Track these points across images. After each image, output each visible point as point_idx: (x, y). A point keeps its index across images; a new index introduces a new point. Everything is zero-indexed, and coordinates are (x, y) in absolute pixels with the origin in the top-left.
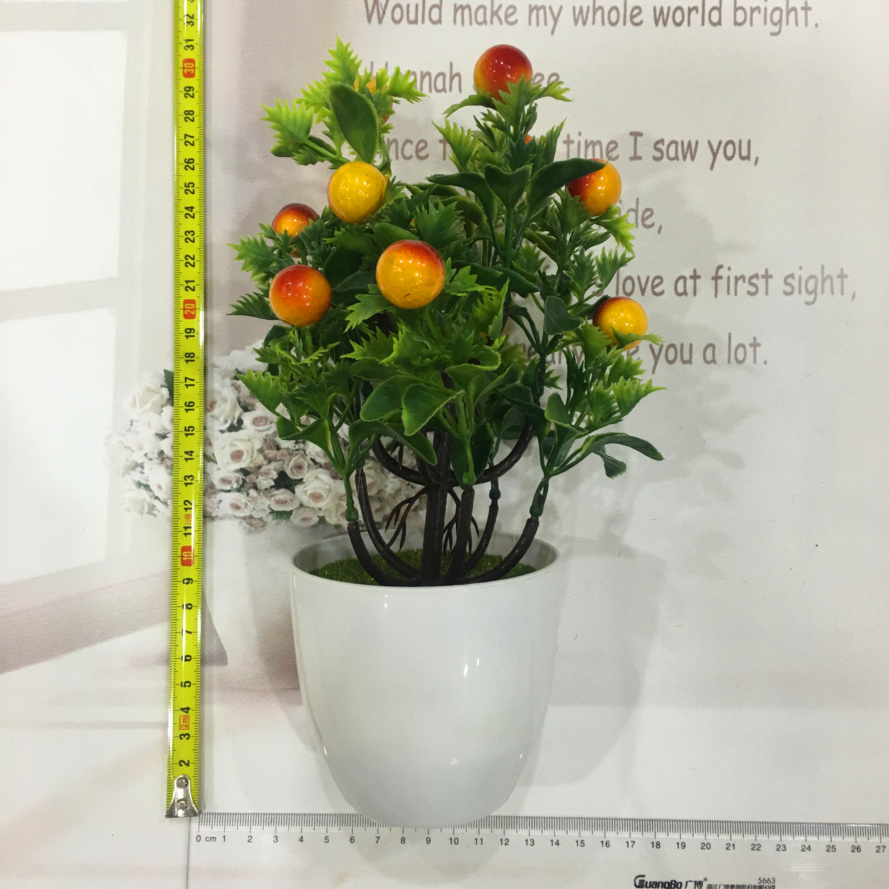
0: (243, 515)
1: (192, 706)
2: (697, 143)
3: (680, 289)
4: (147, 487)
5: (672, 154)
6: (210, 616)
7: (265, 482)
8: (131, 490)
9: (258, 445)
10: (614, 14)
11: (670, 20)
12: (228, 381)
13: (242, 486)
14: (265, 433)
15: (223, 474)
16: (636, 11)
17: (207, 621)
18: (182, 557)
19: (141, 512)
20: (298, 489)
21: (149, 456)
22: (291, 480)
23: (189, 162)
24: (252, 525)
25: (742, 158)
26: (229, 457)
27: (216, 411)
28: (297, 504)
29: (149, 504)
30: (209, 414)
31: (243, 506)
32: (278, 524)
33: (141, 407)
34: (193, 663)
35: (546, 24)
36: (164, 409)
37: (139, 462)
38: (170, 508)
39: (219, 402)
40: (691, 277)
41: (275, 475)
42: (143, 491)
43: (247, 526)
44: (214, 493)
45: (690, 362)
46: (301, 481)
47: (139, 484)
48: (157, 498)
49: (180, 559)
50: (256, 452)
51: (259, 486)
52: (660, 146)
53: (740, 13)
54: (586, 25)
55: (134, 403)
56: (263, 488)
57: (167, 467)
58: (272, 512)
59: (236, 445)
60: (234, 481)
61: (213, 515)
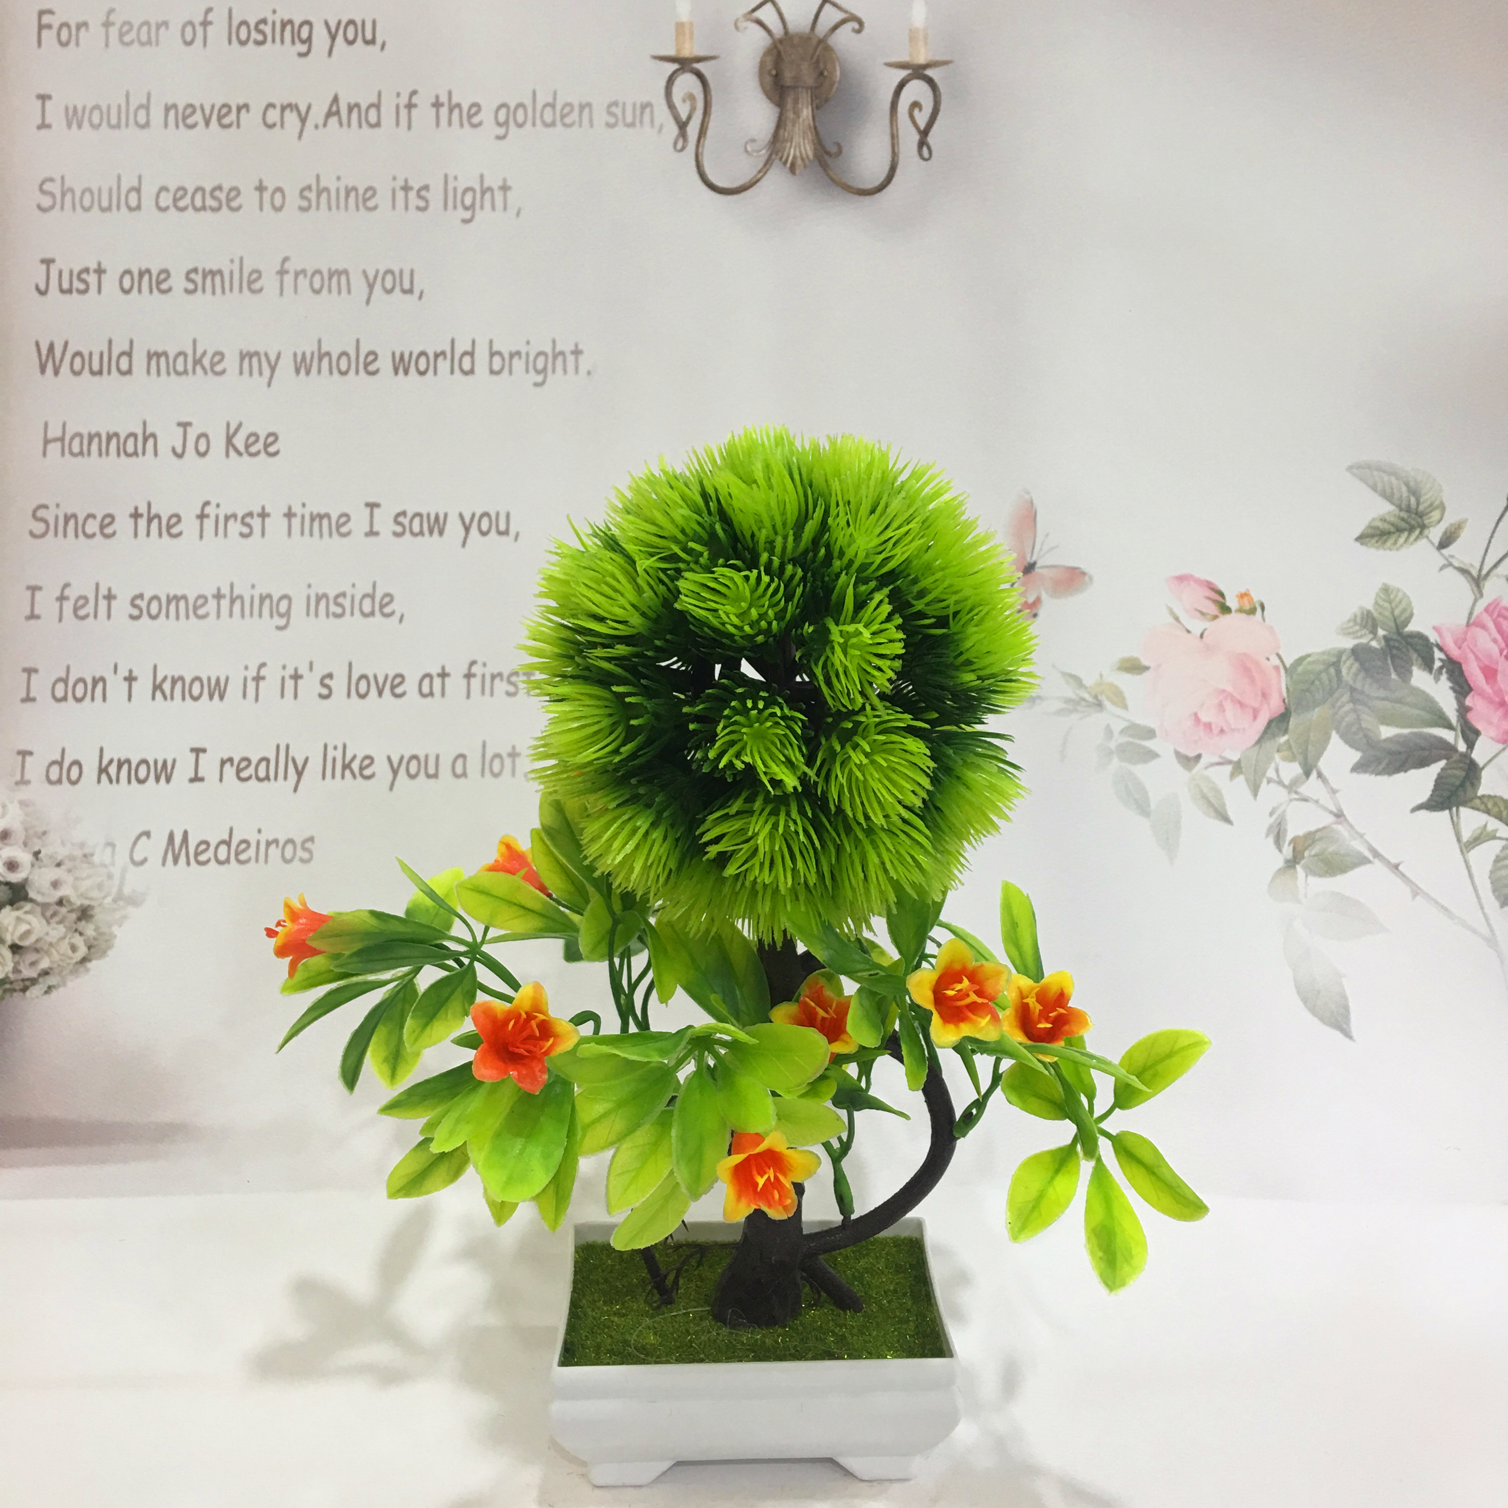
2: (446, 515)
3: (426, 689)
5: (416, 529)
10: (344, 361)
11: (412, 369)
16: (371, 358)
25: (500, 533)
35: (261, 373)
40: (439, 675)
45: (436, 776)
52: (401, 519)
53: (497, 360)
54: (311, 375)
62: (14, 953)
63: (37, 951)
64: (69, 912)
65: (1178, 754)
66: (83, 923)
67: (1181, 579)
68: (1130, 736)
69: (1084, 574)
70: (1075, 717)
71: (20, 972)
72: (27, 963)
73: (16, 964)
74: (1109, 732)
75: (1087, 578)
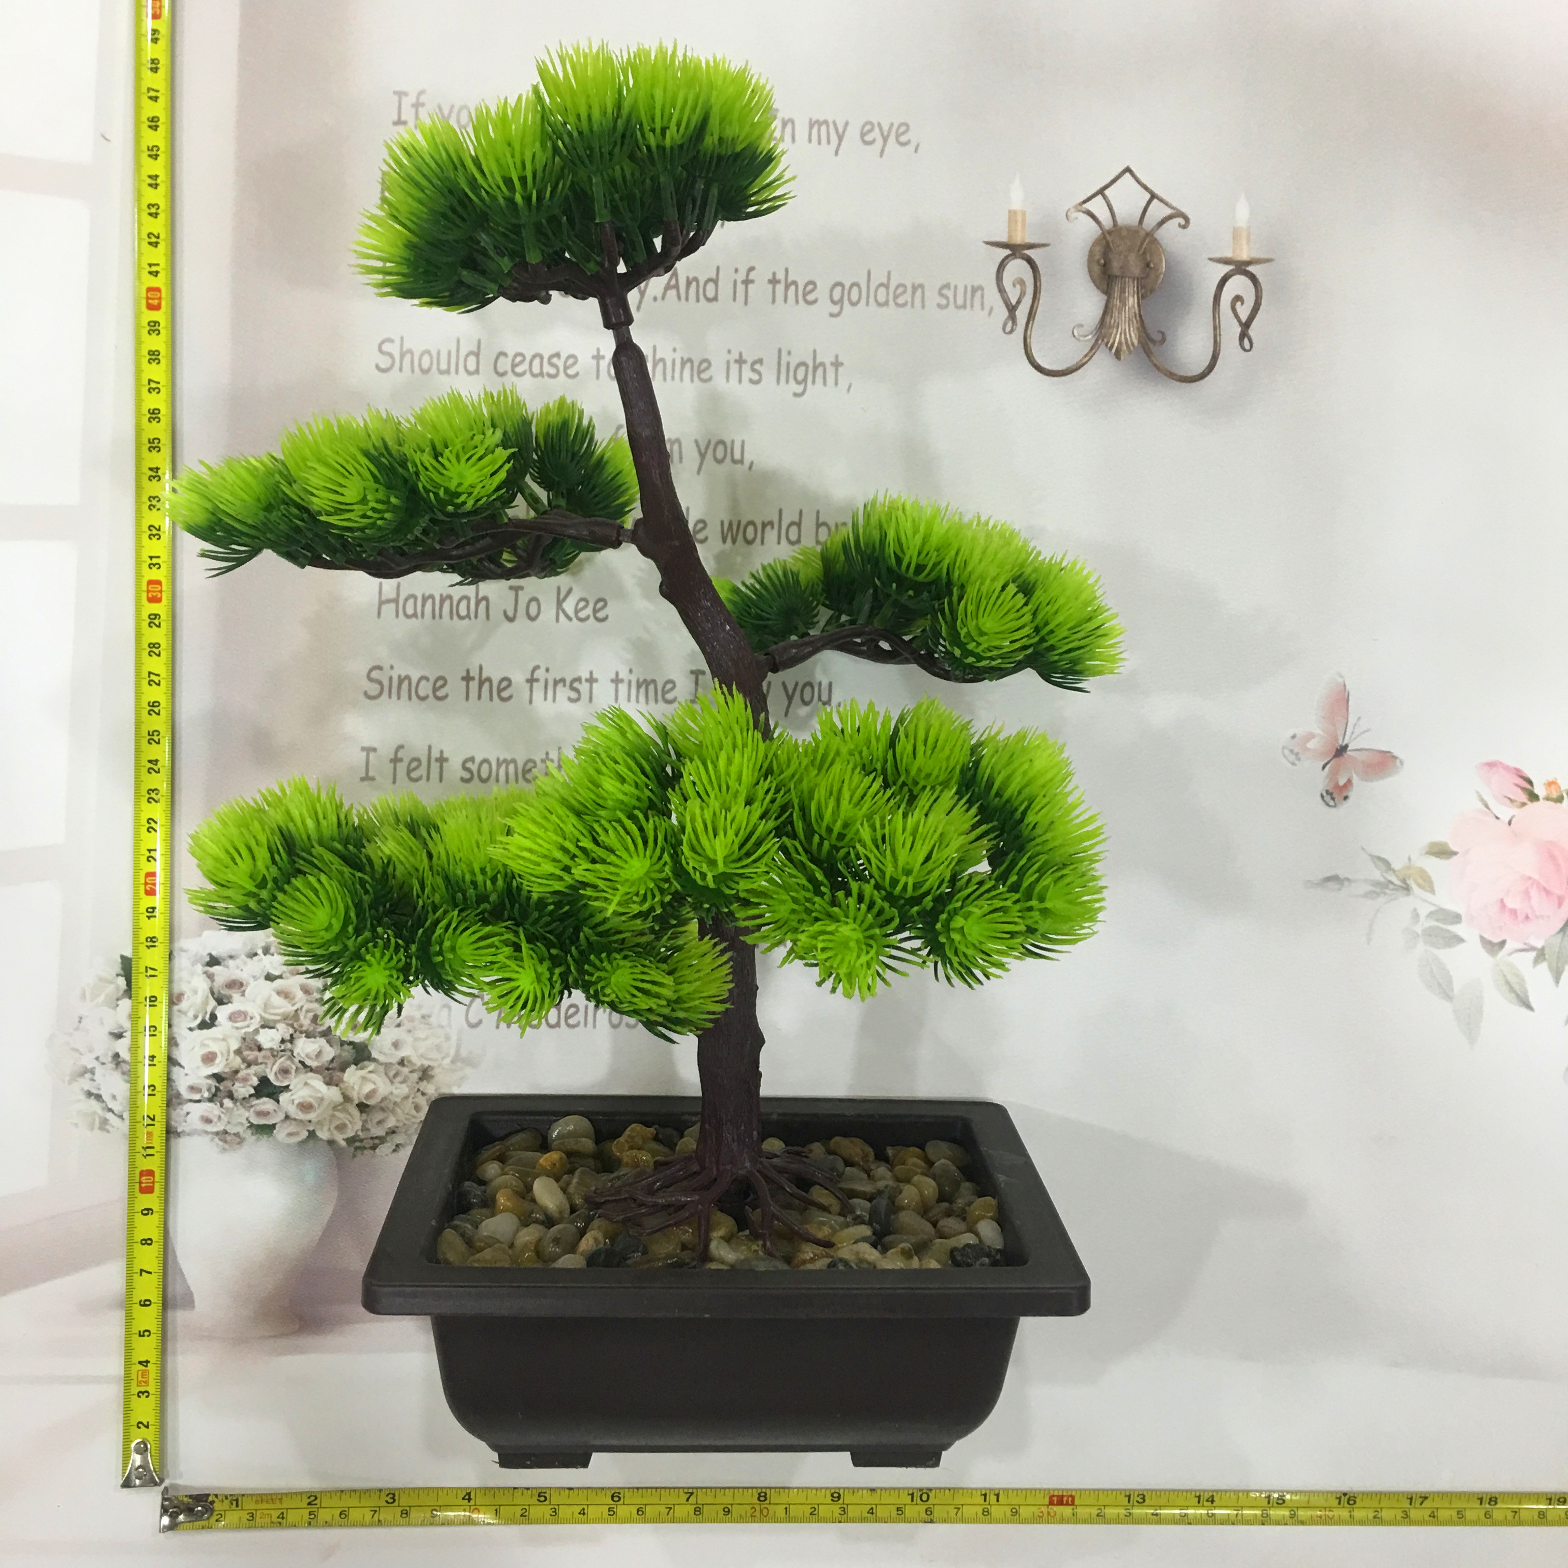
0: (215, 1129)
1: (153, 1360)
4: (98, 1097)
6: (174, 1252)
7: (243, 1090)
8: (79, 1101)
9: (235, 1045)
11: (740, 537)
12: (199, 968)
13: (215, 1095)
14: (243, 1031)
15: (191, 1081)
16: (700, 526)
17: (170, 1258)
18: (140, 1183)
19: (92, 1128)
20: (283, 1097)
21: (102, 1059)
22: (275, 1087)
23: (154, 706)
24: (225, 1142)
25: (822, 703)
26: (199, 1059)
27: (184, 1005)
28: (282, 1116)
29: (100, 1117)
30: (176, 1008)
31: (215, 1120)
32: (258, 1139)
33: (92, 1001)
34: (154, 1311)
36: (120, 1002)
37: (89, 1067)
38: (127, 1122)
39: (188, 993)
41: (255, 1081)
42: (93, 1102)
43: (221, 1143)
44: (180, 1104)
46: (286, 1088)
47: (89, 1094)
48: (110, 1110)
49: (137, 1186)
50: (232, 1054)
51: (235, 1095)
53: (823, 530)
55: (83, 996)
56: (241, 1097)
57: (123, 1073)
58: (252, 1126)
59: (208, 1046)
60: (204, 1089)
61: (179, 1130)
62: (361, 1112)
63: (383, 1109)
64: (411, 1072)
65: (1482, 939)
66: (425, 1083)
67: (1491, 765)
68: (1437, 920)
69: (1395, 758)
70: (1381, 899)
71: (368, 1130)
72: (375, 1121)
73: (365, 1122)
74: (1416, 916)
75: (1398, 762)
